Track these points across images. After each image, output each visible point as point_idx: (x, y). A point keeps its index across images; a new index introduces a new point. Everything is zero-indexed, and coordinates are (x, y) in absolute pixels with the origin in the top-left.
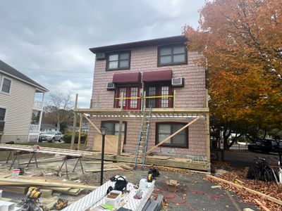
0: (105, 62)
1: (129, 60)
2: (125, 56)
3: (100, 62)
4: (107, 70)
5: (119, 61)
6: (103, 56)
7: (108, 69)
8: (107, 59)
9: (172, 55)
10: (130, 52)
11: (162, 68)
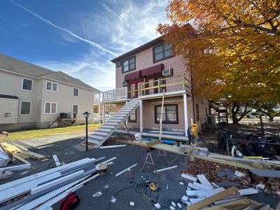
1: (135, 63)
2: (132, 61)
5: (129, 65)
7: (123, 72)
8: (122, 65)
10: (135, 57)
11: (156, 64)
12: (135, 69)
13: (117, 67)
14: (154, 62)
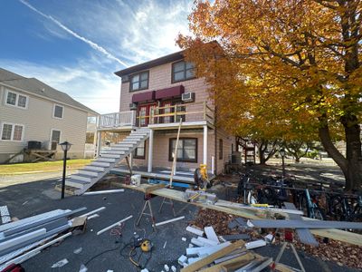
0: (129, 84)
1: (148, 80)
3: (125, 84)
4: (130, 92)
5: (140, 82)
6: (127, 79)
8: (130, 80)
9: (185, 71)
10: (148, 72)
11: (175, 85)
12: (147, 88)
14: (172, 82)
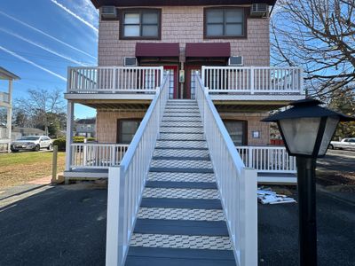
0: (117, 24)
1: (159, 25)
2: (151, 18)
3: (107, 23)
4: (120, 39)
5: (142, 25)
6: (114, 13)
7: (122, 37)
8: (120, 18)
10: (159, 12)
11: (210, 41)
12: (159, 38)
13: (103, 18)
14: (205, 38)
